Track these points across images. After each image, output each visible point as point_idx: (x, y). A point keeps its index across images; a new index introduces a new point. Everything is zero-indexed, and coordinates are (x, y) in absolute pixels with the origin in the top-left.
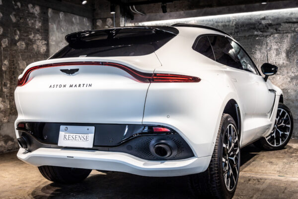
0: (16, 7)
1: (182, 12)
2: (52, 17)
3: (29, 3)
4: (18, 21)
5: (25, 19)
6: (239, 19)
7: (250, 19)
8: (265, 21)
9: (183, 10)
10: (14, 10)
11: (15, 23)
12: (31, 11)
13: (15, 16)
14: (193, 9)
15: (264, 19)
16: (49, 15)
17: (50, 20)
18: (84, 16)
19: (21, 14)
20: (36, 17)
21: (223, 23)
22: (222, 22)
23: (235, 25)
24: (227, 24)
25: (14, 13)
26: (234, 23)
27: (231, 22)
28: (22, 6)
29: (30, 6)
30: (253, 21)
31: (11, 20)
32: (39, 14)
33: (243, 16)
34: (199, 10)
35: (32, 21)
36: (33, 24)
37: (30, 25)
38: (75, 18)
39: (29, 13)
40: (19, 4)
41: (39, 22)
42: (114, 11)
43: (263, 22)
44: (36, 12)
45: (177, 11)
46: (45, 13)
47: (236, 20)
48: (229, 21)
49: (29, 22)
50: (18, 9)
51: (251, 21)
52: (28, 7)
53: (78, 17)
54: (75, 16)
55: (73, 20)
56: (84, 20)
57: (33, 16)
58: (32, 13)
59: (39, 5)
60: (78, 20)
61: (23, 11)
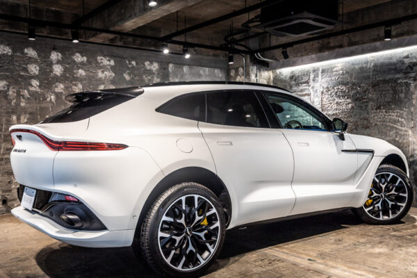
0: (130, 66)
1: (314, 56)
2: (173, 72)
3: (146, 61)
4: (133, 78)
5: (141, 76)
6: (378, 60)
7: (391, 58)
8: (408, 59)
9: (313, 54)
10: (129, 68)
11: (130, 81)
12: (148, 68)
13: (129, 74)
14: (324, 52)
15: (407, 57)
16: (170, 70)
17: (171, 75)
18: (216, 68)
19: (136, 72)
20: (154, 74)
21: (360, 66)
22: (358, 64)
23: (373, 66)
24: (364, 65)
25: (128, 71)
26: (372, 64)
27: (369, 64)
28: (137, 64)
29: (147, 63)
30: (394, 60)
31: (124, 78)
32: (157, 70)
33: (382, 56)
34: (331, 52)
35: (150, 78)
36: (150, 80)
37: (147, 81)
38: (204, 71)
39: (146, 70)
40: (134, 63)
41: (158, 78)
42: (232, 61)
43: (407, 61)
44: (154, 69)
45: (308, 55)
46: (164, 69)
47: (374, 60)
48: (367, 62)
49: (146, 79)
50: (133, 67)
51: (392, 61)
52: (144, 65)
53: (207, 69)
54: (204, 68)
55: (201, 72)
56: (216, 71)
57: (150, 72)
58: (150, 70)
59: (158, 62)
60: (207, 73)
61: (138, 69)
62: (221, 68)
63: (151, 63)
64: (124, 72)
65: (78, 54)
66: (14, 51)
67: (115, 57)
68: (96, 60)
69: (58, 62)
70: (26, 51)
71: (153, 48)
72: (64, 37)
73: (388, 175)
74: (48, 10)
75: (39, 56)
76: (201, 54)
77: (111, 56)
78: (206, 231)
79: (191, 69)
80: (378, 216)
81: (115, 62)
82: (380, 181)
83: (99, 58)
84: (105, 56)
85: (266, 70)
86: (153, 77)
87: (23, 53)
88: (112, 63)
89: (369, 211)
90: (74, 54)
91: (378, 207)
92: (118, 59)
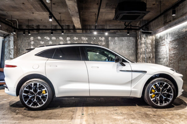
3: (99, 37)
10: (93, 40)
12: (100, 39)
13: (93, 42)
16: (109, 39)
17: (110, 41)
19: (96, 41)
28: (96, 38)
32: (104, 40)
36: (101, 44)
39: (99, 40)
40: (95, 38)
41: (104, 42)
42: (129, 34)
46: (107, 39)
53: (126, 38)
54: (125, 37)
55: (123, 39)
56: (131, 38)
57: (101, 41)
58: (101, 40)
59: (104, 37)
60: (126, 39)
61: (96, 40)
62: (133, 37)
63: (102, 37)
64: (91, 41)
65: (75, 37)
66: (56, 38)
67: (88, 37)
68: (81, 39)
69: (69, 40)
70: (60, 38)
71: (102, 32)
72: (70, 32)
73: (164, 83)
74: (65, 25)
75: (63, 39)
76: (123, 32)
77: (86, 36)
78: (42, 96)
79: (118, 38)
80: (157, 103)
81: (88, 38)
82: (160, 86)
83: (82, 38)
84: (84, 37)
85: (150, 36)
86: (102, 42)
87: (59, 39)
88: (87, 39)
89: (153, 100)
90: (74, 37)
91: (158, 99)
92: (89, 37)
